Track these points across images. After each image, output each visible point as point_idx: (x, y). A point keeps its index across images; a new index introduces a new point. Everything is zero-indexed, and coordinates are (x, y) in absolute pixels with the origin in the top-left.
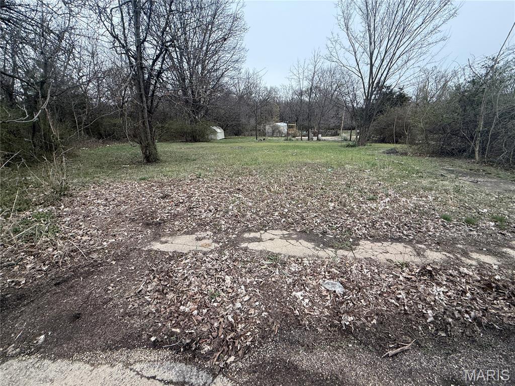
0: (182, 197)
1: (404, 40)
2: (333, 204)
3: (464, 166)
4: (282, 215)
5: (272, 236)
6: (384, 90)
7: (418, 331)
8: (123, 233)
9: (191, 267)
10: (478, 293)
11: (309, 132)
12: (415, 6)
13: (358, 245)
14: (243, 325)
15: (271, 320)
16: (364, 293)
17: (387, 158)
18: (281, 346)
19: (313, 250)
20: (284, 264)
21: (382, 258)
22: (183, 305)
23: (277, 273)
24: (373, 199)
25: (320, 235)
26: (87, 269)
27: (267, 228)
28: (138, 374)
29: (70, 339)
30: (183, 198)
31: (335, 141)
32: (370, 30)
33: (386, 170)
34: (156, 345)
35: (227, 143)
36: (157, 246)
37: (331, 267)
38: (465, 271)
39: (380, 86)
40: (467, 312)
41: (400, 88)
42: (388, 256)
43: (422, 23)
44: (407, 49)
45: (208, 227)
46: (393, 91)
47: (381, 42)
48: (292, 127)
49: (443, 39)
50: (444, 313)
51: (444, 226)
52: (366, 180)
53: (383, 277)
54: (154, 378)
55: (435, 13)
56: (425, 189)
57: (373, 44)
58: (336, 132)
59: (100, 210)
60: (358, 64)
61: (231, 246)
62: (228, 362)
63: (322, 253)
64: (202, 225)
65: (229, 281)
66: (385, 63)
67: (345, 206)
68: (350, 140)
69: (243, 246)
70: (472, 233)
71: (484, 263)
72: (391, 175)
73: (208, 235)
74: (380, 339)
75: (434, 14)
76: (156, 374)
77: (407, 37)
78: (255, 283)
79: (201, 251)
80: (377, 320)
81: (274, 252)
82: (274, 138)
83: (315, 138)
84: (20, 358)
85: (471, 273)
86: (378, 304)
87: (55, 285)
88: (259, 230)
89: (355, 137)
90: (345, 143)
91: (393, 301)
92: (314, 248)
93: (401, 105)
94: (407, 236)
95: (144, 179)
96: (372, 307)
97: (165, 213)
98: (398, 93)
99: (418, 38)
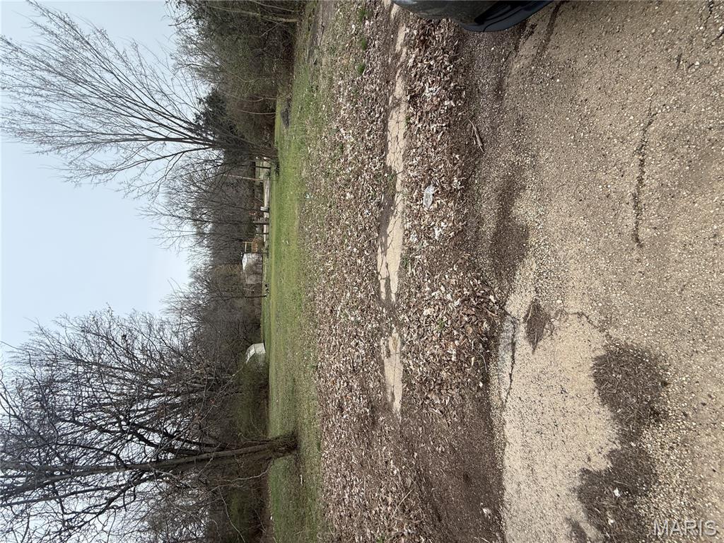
0: (340, 384)
1: (133, 96)
2: (348, 194)
3: (304, 36)
4: (360, 255)
5: (384, 265)
6: (201, 123)
7: (462, 116)
8: (384, 451)
9: (417, 358)
10: (430, 54)
11: (257, 224)
12: (87, 81)
13: (390, 167)
14: (465, 289)
15: (460, 261)
16: (434, 165)
17: (295, 125)
18: (480, 250)
19: (397, 218)
20: (411, 250)
21: (403, 143)
22: (451, 358)
23: (420, 257)
24: (342, 148)
25: (382, 209)
26: (423, 487)
27: (375, 272)
28: (509, 393)
29: (485, 479)
30: (342, 383)
31: (271, 189)
32: (117, 140)
33: (308, 128)
34: (486, 381)
35: (270, 339)
36: (397, 405)
37: (412, 198)
38: (411, 61)
39: (195, 128)
40: (445, 68)
41: (200, 103)
42: (401, 136)
43: (113, 73)
44: (146, 93)
45: (376, 345)
46: (204, 111)
47: (134, 126)
48: (249, 247)
49: (135, 47)
50: (446, 89)
51: (370, 72)
52: (320, 153)
53: (419, 144)
54: (511, 375)
55: (98, 55)
56: (331, 86)
57: (138, 137)
58: (258, 186)
59: (357, 492)
60: (164, 157)
61: (395, 313)
62: (494, 301)
63: (400, 208)
64: (373, 352)
65: (428, 310)
66: (165, 122)
67: (349, 181)
68: (270, 168)
69: (394, 299)
70: (377, 46)
71: (404, 41)
72: (315, 122)
73: (384, 344)
74: (470, 152)
75: (100, 57)
76: (508, 374)
77: (129, 92)
78: (429, 281)
79: (401, 348)
80: (456, 154)
81: (399, 262)
82: (265, 272)
83: (266, 215)
84: (504, 529)
85: (414, 56)
86: (443, 152)
87: (440, 521)
88: (377, 281)
89: (265, 162)
90: (274, 176)
91: (439, 137)
92: (395, 216)
93: (223, 103)
94: (381, 114)
95: (319, 445)
96: (445, 158)
97: (360, 402)
98: (206, 105)
99: (132, 78)
